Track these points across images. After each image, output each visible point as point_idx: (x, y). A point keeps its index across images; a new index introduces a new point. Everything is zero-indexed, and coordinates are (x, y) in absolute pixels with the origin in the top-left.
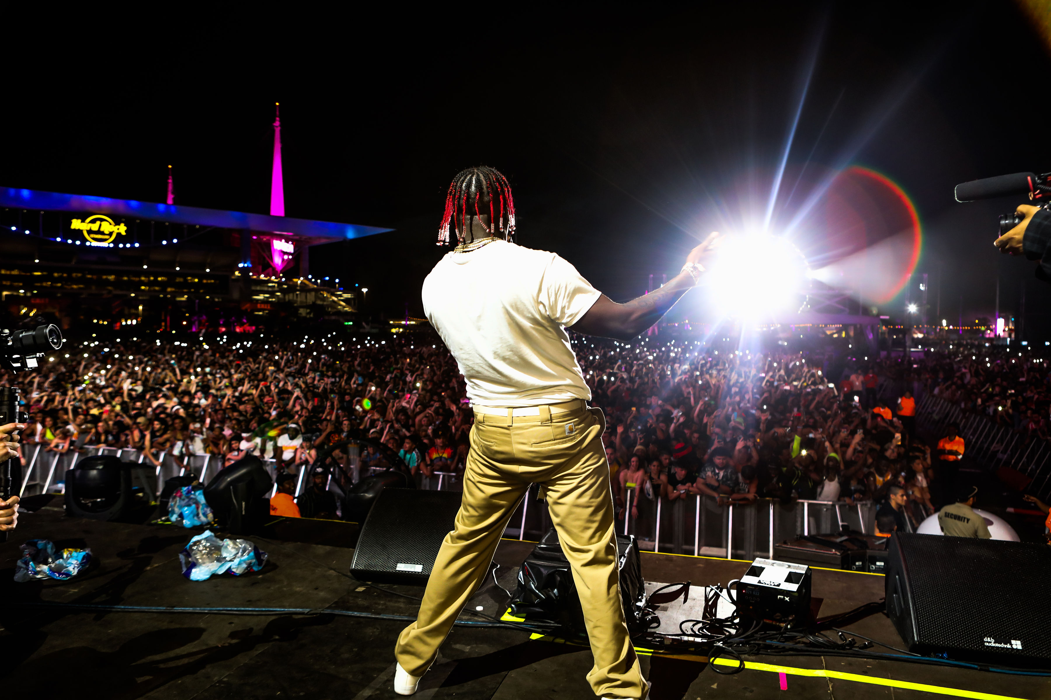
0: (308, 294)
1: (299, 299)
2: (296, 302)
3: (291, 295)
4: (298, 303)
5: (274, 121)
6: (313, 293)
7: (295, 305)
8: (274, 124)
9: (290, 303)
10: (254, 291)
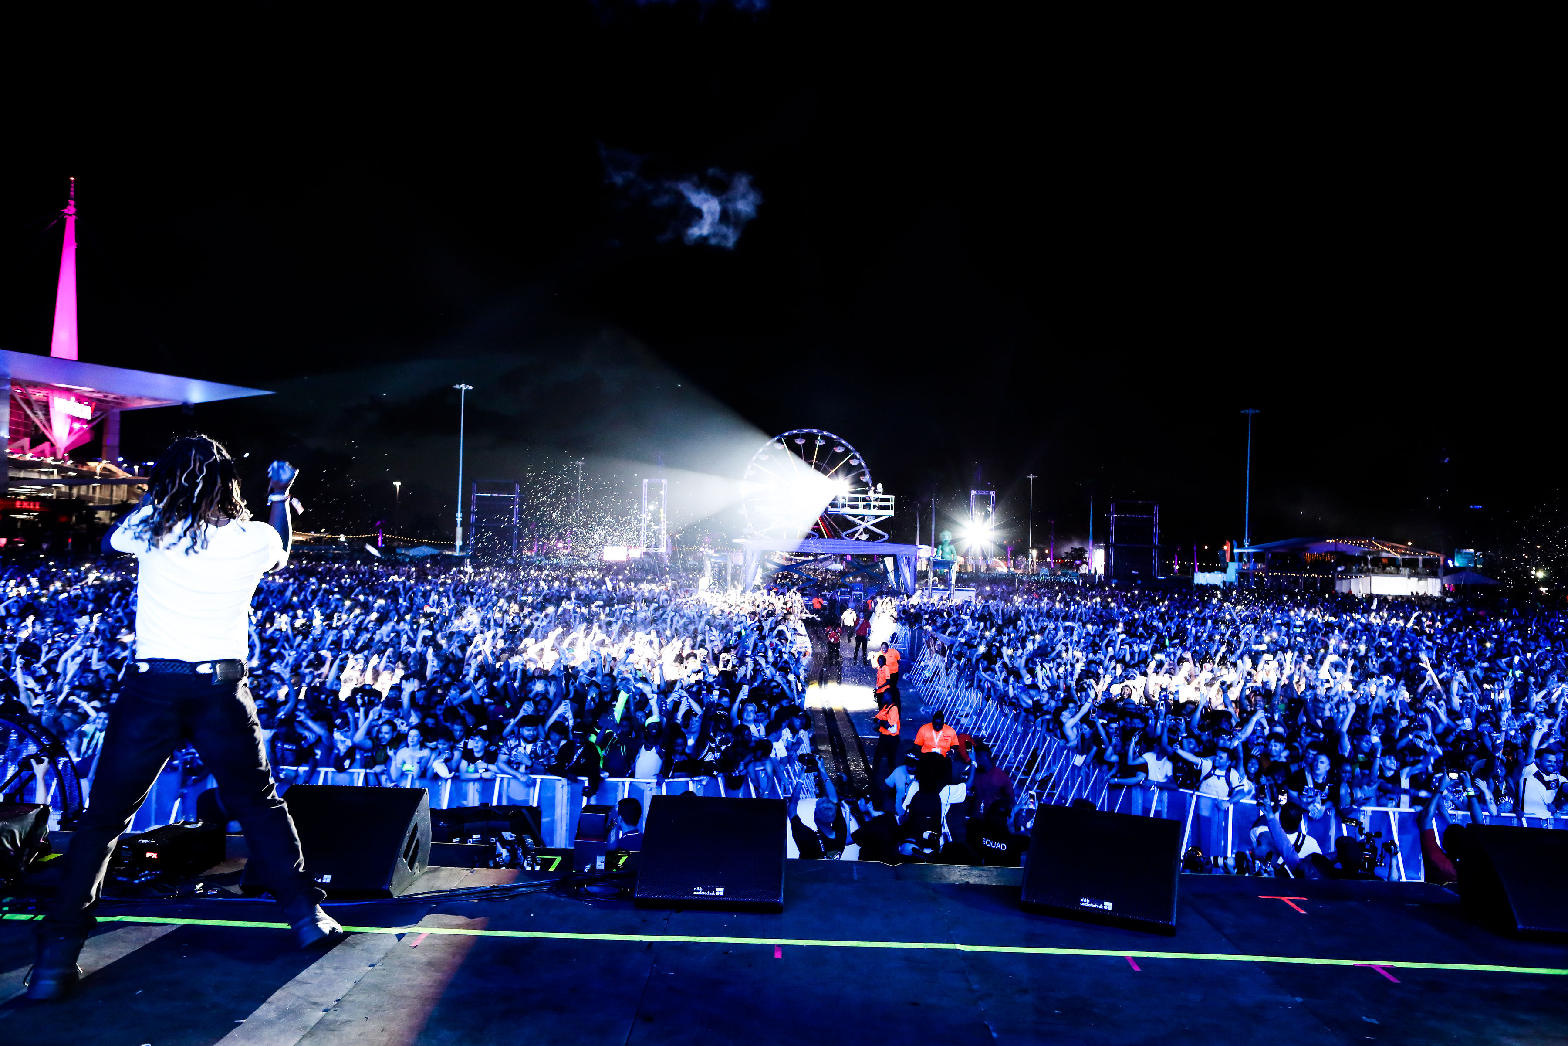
0: (115, 487)
1: (97, 495)
2: (92, 499)
3: (84, 488)
4: (97, 501)
5: (66, 205)
6: (125, 487)
7: (91, 504)
8: (66, 211)
9: (81, 501)
10: (12, 478)
